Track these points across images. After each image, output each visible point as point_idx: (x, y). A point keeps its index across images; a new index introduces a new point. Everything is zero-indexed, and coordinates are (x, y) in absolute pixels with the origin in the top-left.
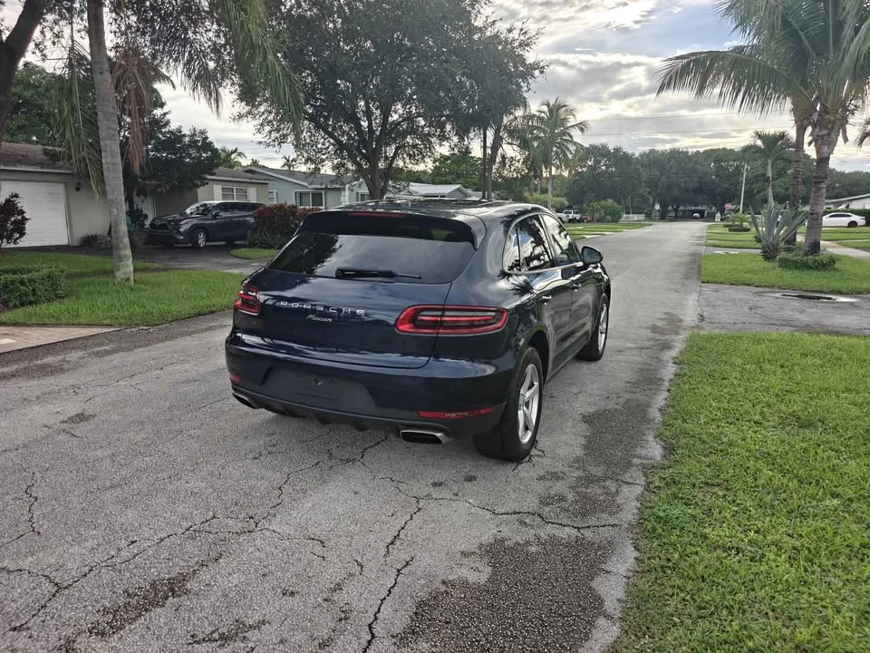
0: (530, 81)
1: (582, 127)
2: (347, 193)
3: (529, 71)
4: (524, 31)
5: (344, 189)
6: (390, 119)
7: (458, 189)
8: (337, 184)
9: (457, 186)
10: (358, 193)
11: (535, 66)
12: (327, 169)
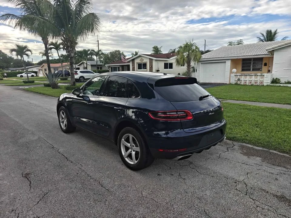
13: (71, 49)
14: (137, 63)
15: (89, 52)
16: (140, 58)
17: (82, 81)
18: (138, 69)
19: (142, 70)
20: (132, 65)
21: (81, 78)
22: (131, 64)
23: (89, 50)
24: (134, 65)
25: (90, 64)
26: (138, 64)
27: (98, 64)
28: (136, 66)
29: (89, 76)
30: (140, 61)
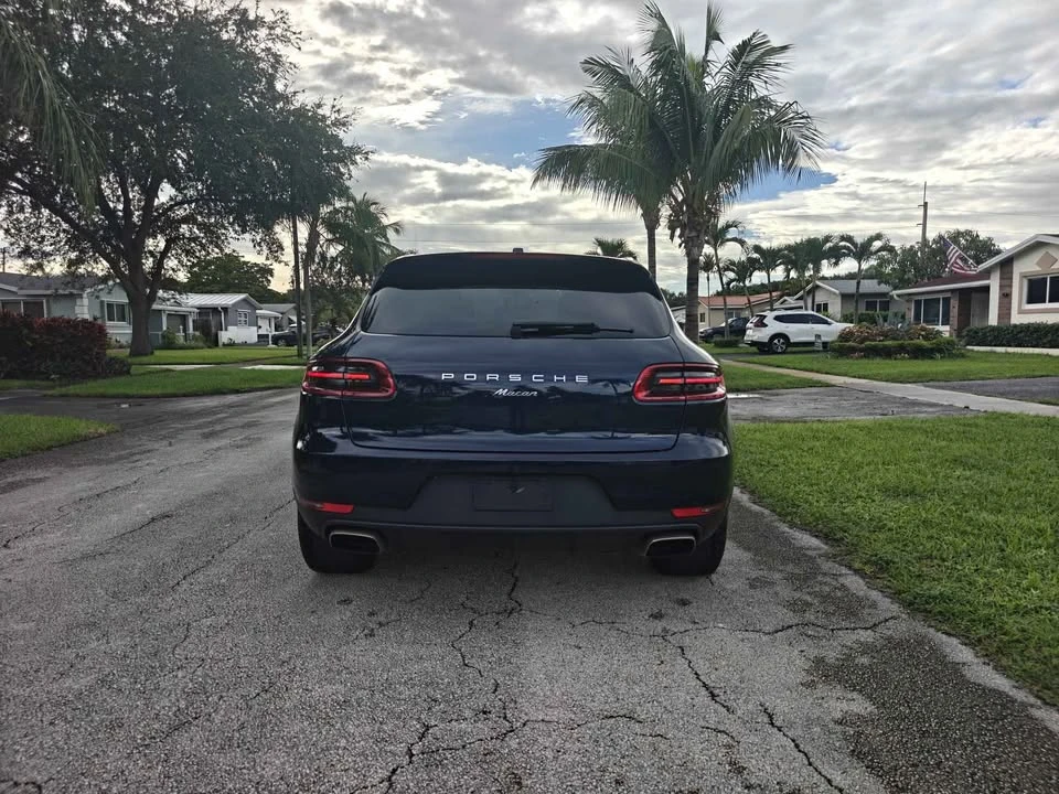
0: (351, 167)
1: (397, 227)
2: (86, 301)
3: (349, 154)
4: (337, 108)
5: (81, 296)
6: (156, 202)
7: (244, 300)
8: (73, 287)
9: (242, 296)
10: (102, 302)
11: (354, 151)
12: (56, 267)
13: (694, 234)
14: (1023, 276)
15: (829, 245)
16: (1037, 256)
17: (779, 350)
18: (1029, 302)
19: (1048, 305)
20: (1001, 287)
21: (776, 341)
22: (994, 283)
23: (827, 239)
24: (1011, 286)
25: (837, 292)
26: (1030, 281)
27: (861, 291)
28: (1018, 290)
29: (807, 333)
30: (1038, 269)
